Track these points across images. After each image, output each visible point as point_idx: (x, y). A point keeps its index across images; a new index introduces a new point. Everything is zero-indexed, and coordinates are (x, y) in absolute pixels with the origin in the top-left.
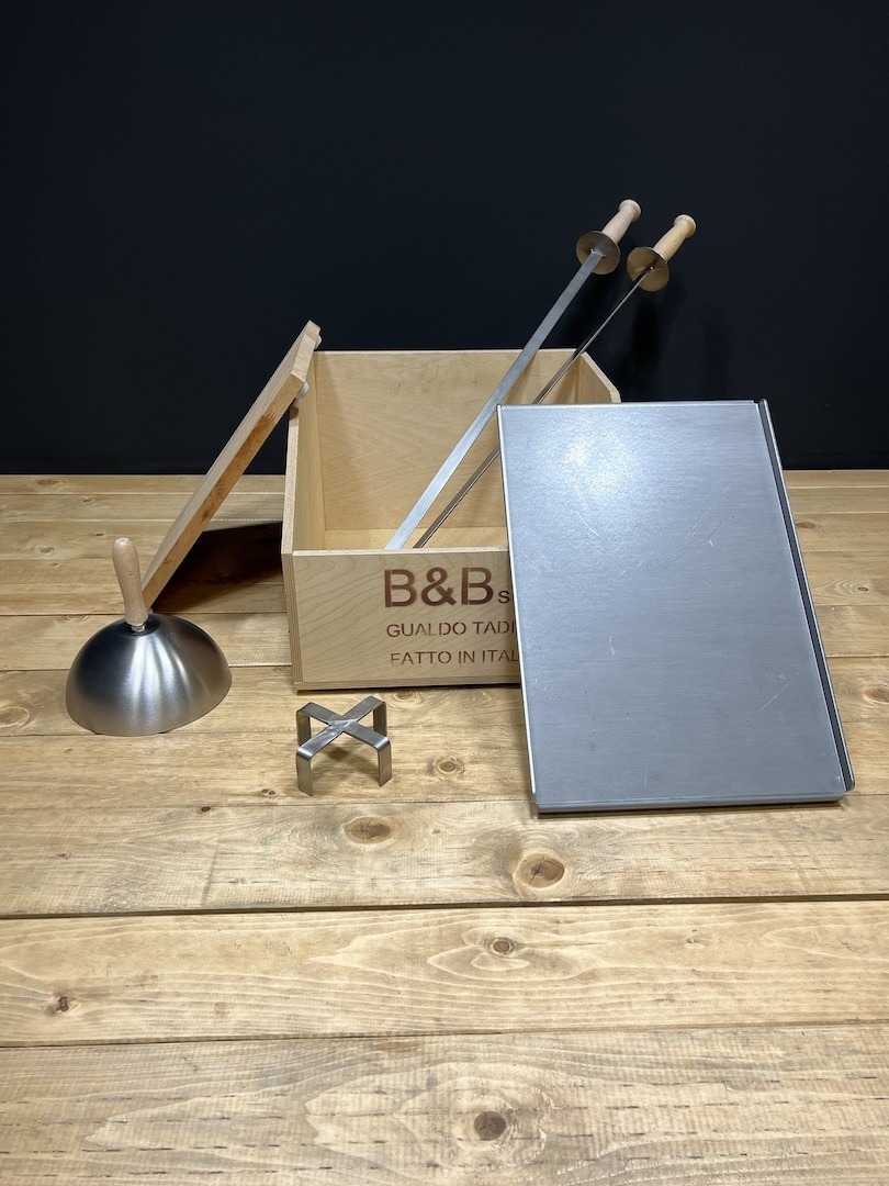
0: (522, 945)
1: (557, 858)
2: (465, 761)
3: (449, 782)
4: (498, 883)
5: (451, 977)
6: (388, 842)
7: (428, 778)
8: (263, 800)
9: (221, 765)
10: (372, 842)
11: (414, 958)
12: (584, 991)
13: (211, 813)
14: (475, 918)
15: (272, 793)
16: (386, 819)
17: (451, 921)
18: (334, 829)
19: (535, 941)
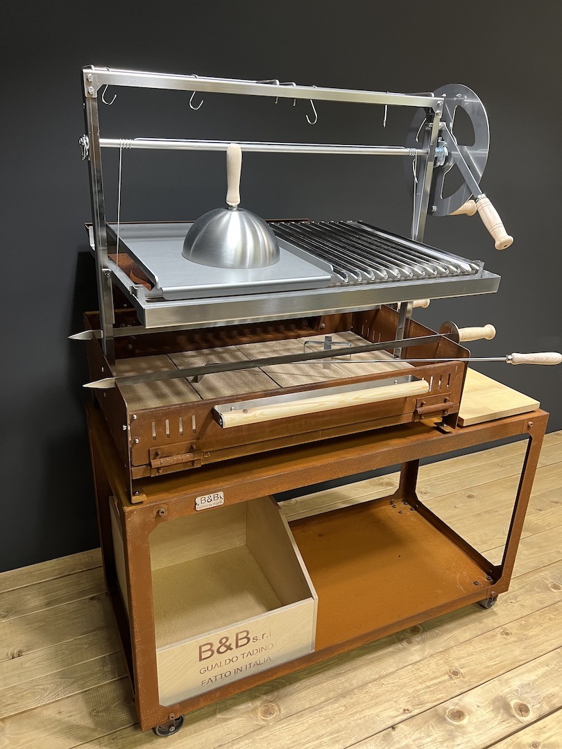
1: (521, 702)
8: (409, 715)
15: (408, 710)
18: (445, 720)
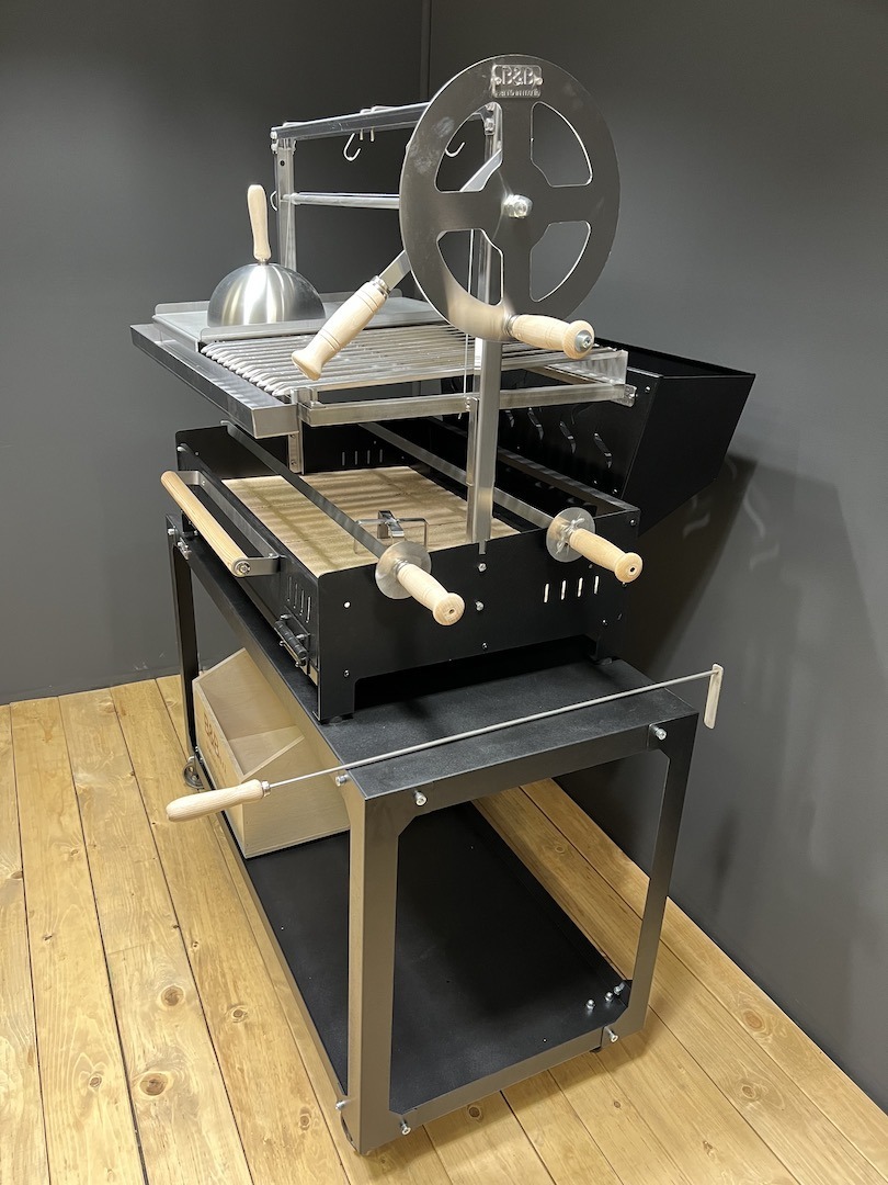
0: (97, 1090)
2: (247, 1021)
3: (223, 1019)
4: (141, 1065)
5: (72, 1066)
6: (164, 1008)
7: (225, 1006)
9: (212, 916)
10: (163, 1001)
11: (83, 1048)
12: (69, 1125)
13: (174, 930)
14: (115, 1065)
16: (183, 1001)
17: (111, 1054)
19: (100, 1095)
